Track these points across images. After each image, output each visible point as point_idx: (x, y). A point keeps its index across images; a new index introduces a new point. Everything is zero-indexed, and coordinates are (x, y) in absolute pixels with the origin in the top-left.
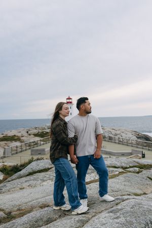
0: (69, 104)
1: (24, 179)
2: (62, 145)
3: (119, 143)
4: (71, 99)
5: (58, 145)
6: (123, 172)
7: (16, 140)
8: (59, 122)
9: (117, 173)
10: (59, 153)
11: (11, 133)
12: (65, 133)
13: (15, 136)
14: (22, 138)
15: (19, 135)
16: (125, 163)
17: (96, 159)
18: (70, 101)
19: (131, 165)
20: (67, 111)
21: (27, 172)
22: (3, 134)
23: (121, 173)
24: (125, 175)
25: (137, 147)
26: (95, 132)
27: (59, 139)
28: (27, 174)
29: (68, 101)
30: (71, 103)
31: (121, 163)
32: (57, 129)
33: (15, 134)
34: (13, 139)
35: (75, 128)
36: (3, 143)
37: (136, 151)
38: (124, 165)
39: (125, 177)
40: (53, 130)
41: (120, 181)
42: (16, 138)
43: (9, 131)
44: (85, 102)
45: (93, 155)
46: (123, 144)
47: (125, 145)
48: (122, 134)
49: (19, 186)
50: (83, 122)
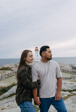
0: (37, 51)
1: (6, 100)
2: (26, 88)
3: (63, 72)
4: (37, 48)
5: (23, 89)
6: (70, 95)
7: (9, 70)
8: (24, 67)
9: (66, 95)
10: (24, 96)
11: (6, 66)
12: (29, 78)
13: (8, 67)
14: (12, 69)
15: (11, 67)
16: (70, 87)
17: (57, 101)
18: (37, 49)
19: (74, 89)
20: (31, 58)
21: (9, 94)
22: (2, 66)
23: (69, 96)
24: (72, 97)
25: (73, 74)
26: (56, 77)
27: (23, 83)
28: (8, 95)
29: (36, 49)
30: (37, 50)
31: (68, 87)
32: (23, 74)
33: (8, 66)
34: (7, 69)
35: (38, 72)
36: (2, 71)
37: (73, 76)
38: (70, 89)
39: (72, 99)
40: (19, 76)
41: (69, 103)
42: (9, 68)
43: (5, 65)
44: (46, 50)
45: (54, 97)
46: (65, 72)
47: (67, 73)
48: (64, 66)
49: (1, 106)
50: (45, 68)
